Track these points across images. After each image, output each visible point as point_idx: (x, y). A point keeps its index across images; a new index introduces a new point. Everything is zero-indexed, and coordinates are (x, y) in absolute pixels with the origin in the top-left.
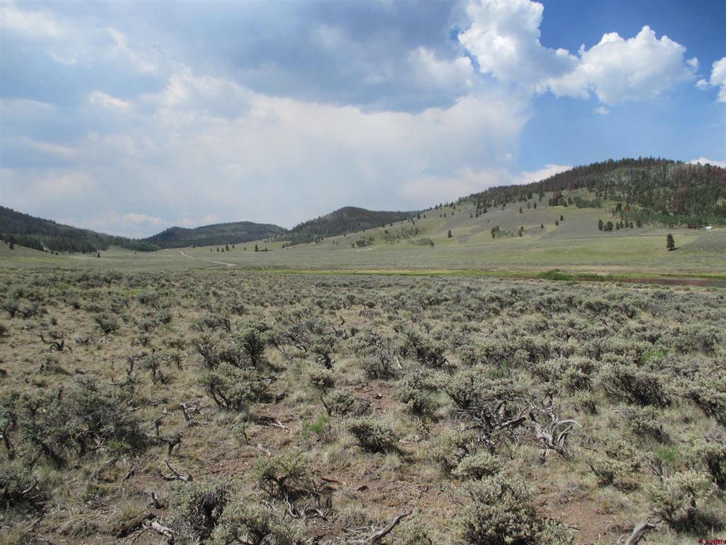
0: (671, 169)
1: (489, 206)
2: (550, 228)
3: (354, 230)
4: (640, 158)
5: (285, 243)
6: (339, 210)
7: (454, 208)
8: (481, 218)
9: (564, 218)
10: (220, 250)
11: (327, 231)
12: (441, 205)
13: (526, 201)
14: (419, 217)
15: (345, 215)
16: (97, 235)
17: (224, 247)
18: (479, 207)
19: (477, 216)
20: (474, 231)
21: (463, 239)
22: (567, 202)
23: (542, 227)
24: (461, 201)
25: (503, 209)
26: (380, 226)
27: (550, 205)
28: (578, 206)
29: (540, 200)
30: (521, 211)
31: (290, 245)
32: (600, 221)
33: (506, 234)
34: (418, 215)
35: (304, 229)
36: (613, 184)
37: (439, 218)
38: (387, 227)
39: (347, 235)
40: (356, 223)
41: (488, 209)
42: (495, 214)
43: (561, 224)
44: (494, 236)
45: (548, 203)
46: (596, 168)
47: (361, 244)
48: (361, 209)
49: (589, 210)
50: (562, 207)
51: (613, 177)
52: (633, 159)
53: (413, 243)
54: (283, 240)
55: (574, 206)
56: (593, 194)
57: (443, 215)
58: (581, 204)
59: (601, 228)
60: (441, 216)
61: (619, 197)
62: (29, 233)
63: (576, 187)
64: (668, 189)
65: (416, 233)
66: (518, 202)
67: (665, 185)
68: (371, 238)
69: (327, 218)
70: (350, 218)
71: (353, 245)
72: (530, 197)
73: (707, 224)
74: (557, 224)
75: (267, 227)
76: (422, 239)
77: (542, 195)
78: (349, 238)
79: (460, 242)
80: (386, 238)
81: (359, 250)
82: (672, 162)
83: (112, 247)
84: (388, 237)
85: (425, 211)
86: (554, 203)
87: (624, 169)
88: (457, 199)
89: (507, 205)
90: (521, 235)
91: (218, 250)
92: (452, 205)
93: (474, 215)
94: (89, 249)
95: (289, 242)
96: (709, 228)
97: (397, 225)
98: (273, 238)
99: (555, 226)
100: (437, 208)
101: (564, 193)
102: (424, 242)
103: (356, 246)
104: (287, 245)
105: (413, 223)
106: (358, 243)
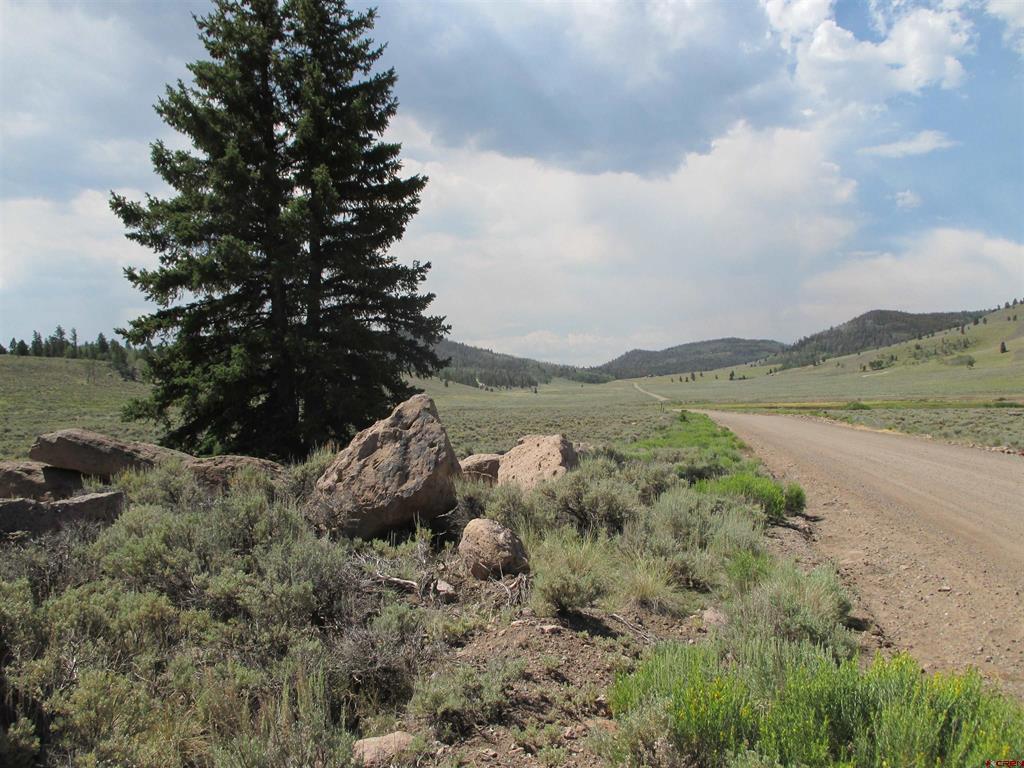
3: (880, 344)
5: (772, 367)
6: (862, 316)
10: (684, 380)
11: (840, 347)
12: (1015, 302)
14: (976, 322)
15: (869, 322)
16: (538, 365)
17: (689, 375)
26: (915, 338)
31: (780, 370)
34: (976, 318)
35: (807, 346)
37: (1006, 322)
38: (925, 341)
39: (862, 354)
40: (886, 335)
47: (877, 366)
48: (901, 313)
53: (946, 364)
54: (770, 363)
57: (1012, 318)
60: (1009, 319)
62: (465, 365)
65: (965, 346)
68: (892, 357)
69: (843, 329)
70: (877, 326)
71: (864, 368)
75: (761, 344)
76: (961, 357)
79: (1014, 359)
80: (915, 356)
81: (870, 374)
83: (555, 379)
84: (919, 354)
85: (988, 312)
91: (681, 380)
94: (529, 384)
95: (779, 366)
97: (939, 336)
98: (763, 361)
100: (1007, 306)
102: (961, 361)
103: (868, 368)
104: (776, 371)
105: (963, 332)
106: (872, 365)
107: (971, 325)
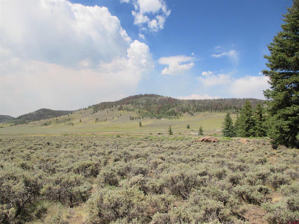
0: (159, 98)
1: (98, 110)
2: (116, 118)
3: (45, 119)
4: (150, 94)
6: (39, 110)
7: (86, 110)
8: (94, 114)
9: (121, 115)
11: (32, 119)
12: (81, 109)
13: (110, 108)
14: (72, 114)
15: (41, 112)
18: (95, 110)
19: (93, 114)
20: (90, 120)
21: (85, 123)
22: (124, 109)
23: (113, 118)
24: (90, 107)
25: (102, 111)
26: (55, 117)
27: (118, 110)
28: (127, 110)
29: (115, 108)
30: (108, 112)
31: (14, 125)
32: (130, 116)
33: (100, 121)
34: (71, 112)
35: (22, 118)
36: (140, 103)
37: (79, 114)
38: (58, 118)
39: (40, 121)
40: (46, 116)
41: (98, 111)
42: (99, 113)
43: (120, 117)
44: (96, 122)
45: (117, 109)
46: (136, 97)
47: (46, 124)
48: (49, 109)
49: (131, 112)
50: (122, 111)
51: (139, 101)
52: (148, 94)
53: (66, 124)
54: (12, 123)
55: (126, 111)
56: (133, 106)
58: (128, 110)
59: (131, 119)
60: (80, 113)
61: (141, 108)
63: (128, 103)
64: (156, 105)
65: (69, 120)
66: (108, 109)
67: (155, 104)
68: (50, 122)
69: (33, 113)
70: (43, 113)
71: (42, 125)
72: (112, 107)
73: (162, 118)
74: (118, 117)
76: (69, 123)
77: (116, 106)
78: (41, 122)
79: (84, 124)
80: (56, 122)
81: (44, 127)
82: (159, 96)
84: (57, 122)
85: (75, 111)
86: (120, 109)
87: (144, 98)
88: (88, 107)
89: (104, 109)
90: (105, 121)
92: (85, 109)
93: (92, 113)
96: (162, 119)
97: (62, 117)
98: (7, 122)
99: (117, 118)
100: (79, 110)
101: (123, 106)
102: (70, 124)
103: (43, 125)
104: (12, 125)
105: (69, 116)
106: (44, 124)
107: (71, 114)
